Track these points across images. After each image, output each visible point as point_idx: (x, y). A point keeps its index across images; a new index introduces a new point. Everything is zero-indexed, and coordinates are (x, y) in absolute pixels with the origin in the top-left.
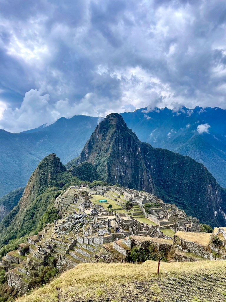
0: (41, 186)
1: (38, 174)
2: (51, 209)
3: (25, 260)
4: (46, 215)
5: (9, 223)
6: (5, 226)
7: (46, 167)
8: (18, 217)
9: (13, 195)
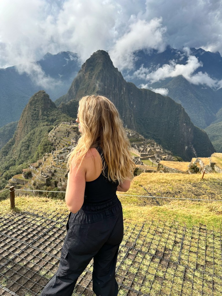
0: (33, 121)
1: (30, 110)
2: (45, 142)
3: (30, 182)
4: (41, 147)
5: (7, 153)
6: (4, 155)
7: (37, 104)
8: (15, 148)
9: (7, 128)
